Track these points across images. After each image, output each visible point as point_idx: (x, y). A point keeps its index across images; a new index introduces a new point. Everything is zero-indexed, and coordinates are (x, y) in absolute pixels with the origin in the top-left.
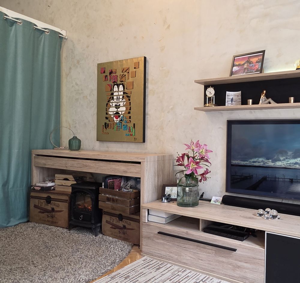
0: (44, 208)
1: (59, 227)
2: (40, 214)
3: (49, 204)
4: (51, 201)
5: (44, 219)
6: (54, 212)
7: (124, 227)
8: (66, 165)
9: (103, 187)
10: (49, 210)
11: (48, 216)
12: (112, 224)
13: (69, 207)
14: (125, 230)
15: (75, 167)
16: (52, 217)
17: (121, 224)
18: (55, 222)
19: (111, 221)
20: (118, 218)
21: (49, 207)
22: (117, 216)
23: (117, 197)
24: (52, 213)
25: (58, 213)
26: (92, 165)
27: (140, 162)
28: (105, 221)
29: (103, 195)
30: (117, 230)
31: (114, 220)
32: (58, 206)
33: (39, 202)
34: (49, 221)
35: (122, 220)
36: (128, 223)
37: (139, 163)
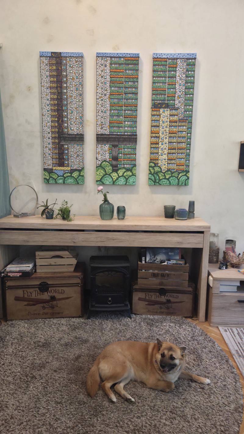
0: (35, 299)
1: (66, 317)
2: (29, 307)
3: (46, 293)
4: (48, 288)
5: (36, 313)
6: (54, 301)
7: (169, 301)
8: (74, 240)
9: (143, 262)
10: (45, 300)
11: (44, 308)
12: (149, 301)
13: (81, 291)
14: (170, 304)
15: (93, 242)
16: (53, 307)
17: (163, 299)
18: (59, 313)
19: (147, 298)
20: (158, 294)
21: (46, 296)
22: (158, 291)
23: (167, 272)
24: (51, 303)
25: (63, 301)
26: (123, 238)
27: (204, 231)
28: (137, 298)
29: (144, 271)
30: (157, 307)
31: (151, 296)
32: (63, 292)
33: (25, 292)
34: (46, 314)
35: (164, 295)
36: (175, 296)
37: (202, 232)
